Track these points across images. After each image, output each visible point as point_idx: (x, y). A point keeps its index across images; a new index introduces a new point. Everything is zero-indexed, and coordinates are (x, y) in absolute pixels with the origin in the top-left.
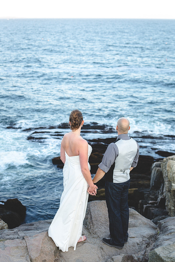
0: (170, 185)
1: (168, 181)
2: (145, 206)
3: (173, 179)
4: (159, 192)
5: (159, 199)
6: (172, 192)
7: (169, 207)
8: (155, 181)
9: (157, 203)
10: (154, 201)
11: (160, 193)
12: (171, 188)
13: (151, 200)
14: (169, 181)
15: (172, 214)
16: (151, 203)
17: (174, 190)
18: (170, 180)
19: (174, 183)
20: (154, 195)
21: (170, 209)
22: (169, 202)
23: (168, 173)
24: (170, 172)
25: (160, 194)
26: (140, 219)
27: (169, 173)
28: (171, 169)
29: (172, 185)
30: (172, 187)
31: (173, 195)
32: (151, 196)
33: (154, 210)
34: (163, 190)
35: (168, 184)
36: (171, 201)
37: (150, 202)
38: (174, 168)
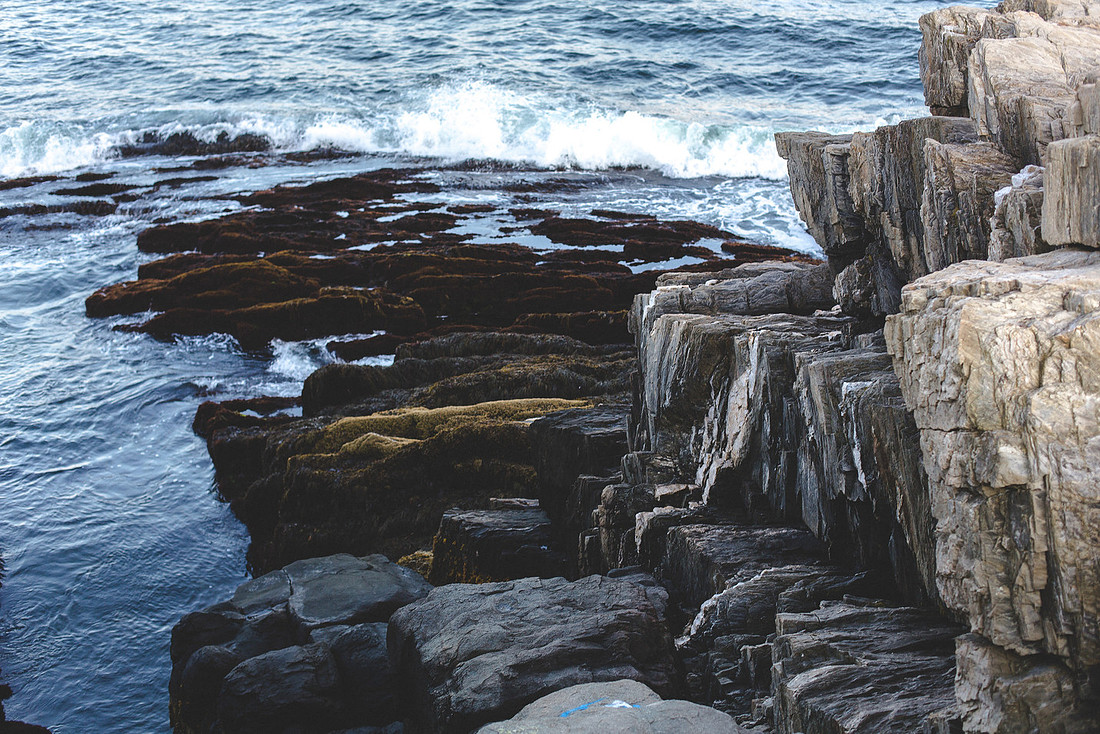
0: (985, 451)
1: (956, 430)
2: (643, 519)
3: (997, 417)
4: (699, 439)
5: (705, 474)
6: (987, 492)
8: (675, 382)
9: (697, 495)
10: (683, 487)
11: (707, 442)
12: (993, 471)
13: (665, 481)
14: (975, 429)
16: (666, 500)
17: (1011, 481)
18: (982, 424)
19: (1007, 442)
20: (673, 454)
23: (966, 379)
24: (980, 376)
25: (705, 446)
27: (973, 382)
28: (986, 353)
29: (997, 457)
30: (1002, 469)
31: (997, 512)
32: (658, 461)
33: (704, 539)
34: (722, 425)
35: (958, 448)
37: (661, 491)
38: (1001, 349)
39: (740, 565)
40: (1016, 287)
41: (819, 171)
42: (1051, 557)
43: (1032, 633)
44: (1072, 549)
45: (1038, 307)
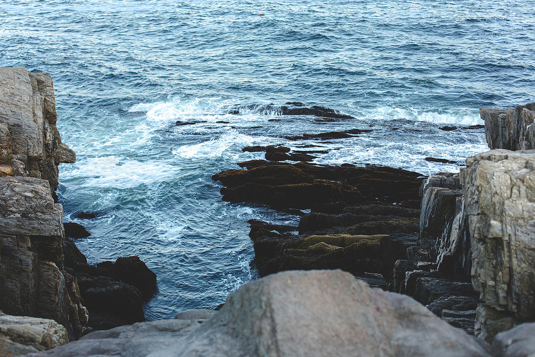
0: (486, 223)
1: (478, 214)
2: (408, 273)
3: (492, 209)
4: (439, 243)
5: (440, 258)
6: (488, 241)
7: (482, 279)
8: (431, 216)
9: (435, 267)
10: (430, 263)
11: (442, 243)
12: (488, 231)
13: (422, 260)
14: (483, 213)
15: (489, 298)
16: (421, 267)
17: (495, 236)
18: (486, 211)
19: (494, 219)
20: (428, 249)
21: (484, 285)
22: (481, 267)
23: (480, 192)
24: (485, 192)
25: (441, 246)
26: (435, 330)
27: (483, 194)
28: (488, 182)
29: (490, 225)
30: (491, 230)
31: (492, 250)
32: (421, 251)
33: (429, 283)
34: (449, 237)
35: (478, 222)
36: (487, 264)
37: (420, 264)
38: (495, 181)
39: (442, 295)
40: (506, 157)
41: (496, 125)
42: (511, 269)
43: (502, 302)
44: (519, 266)
45: (515, 166)
